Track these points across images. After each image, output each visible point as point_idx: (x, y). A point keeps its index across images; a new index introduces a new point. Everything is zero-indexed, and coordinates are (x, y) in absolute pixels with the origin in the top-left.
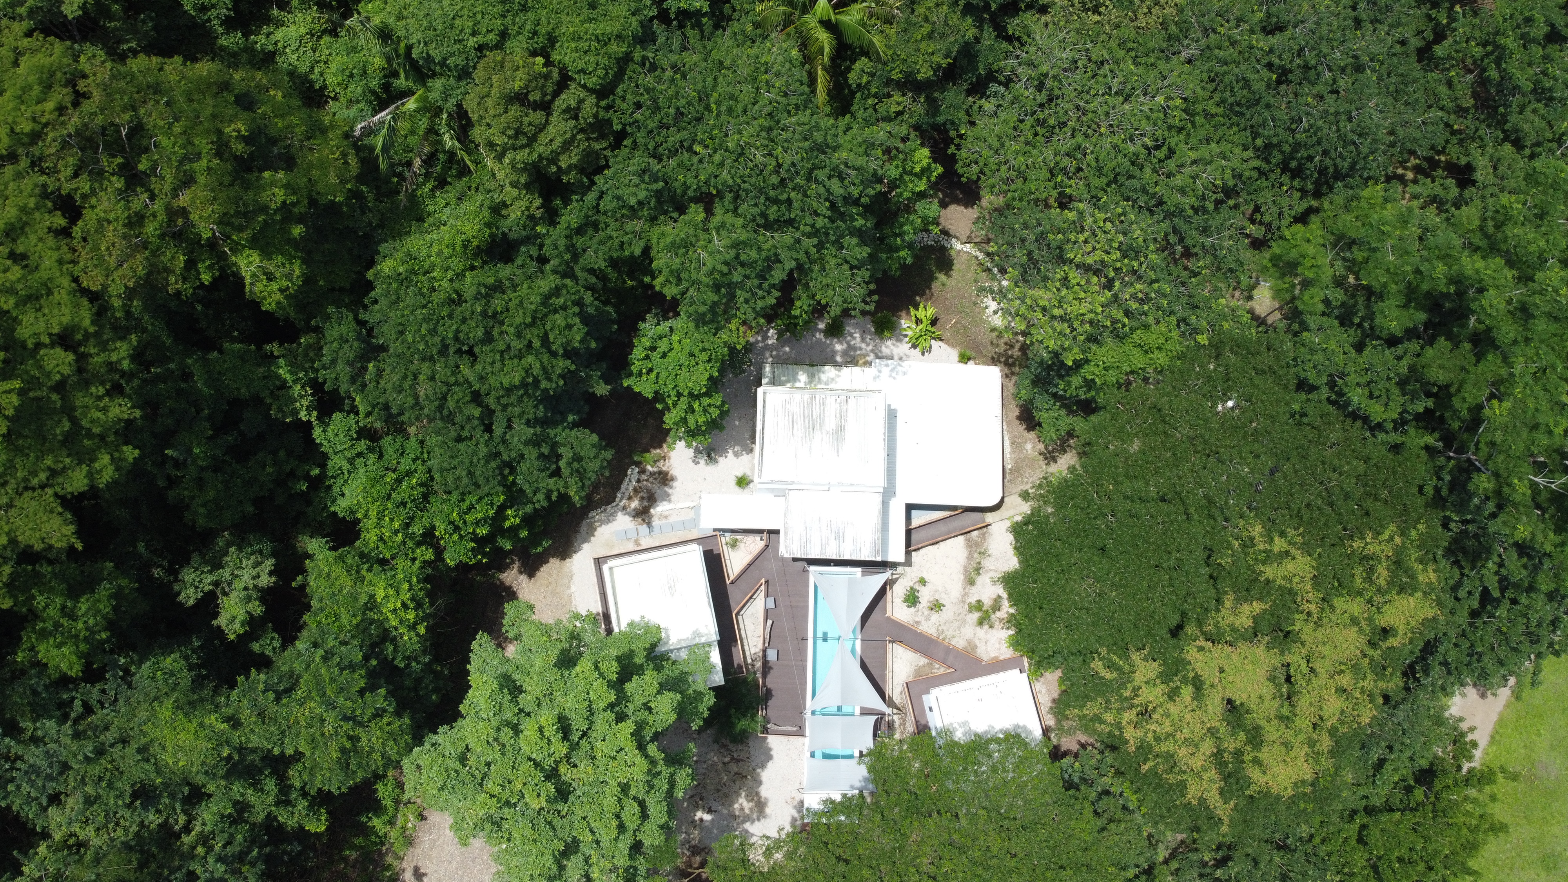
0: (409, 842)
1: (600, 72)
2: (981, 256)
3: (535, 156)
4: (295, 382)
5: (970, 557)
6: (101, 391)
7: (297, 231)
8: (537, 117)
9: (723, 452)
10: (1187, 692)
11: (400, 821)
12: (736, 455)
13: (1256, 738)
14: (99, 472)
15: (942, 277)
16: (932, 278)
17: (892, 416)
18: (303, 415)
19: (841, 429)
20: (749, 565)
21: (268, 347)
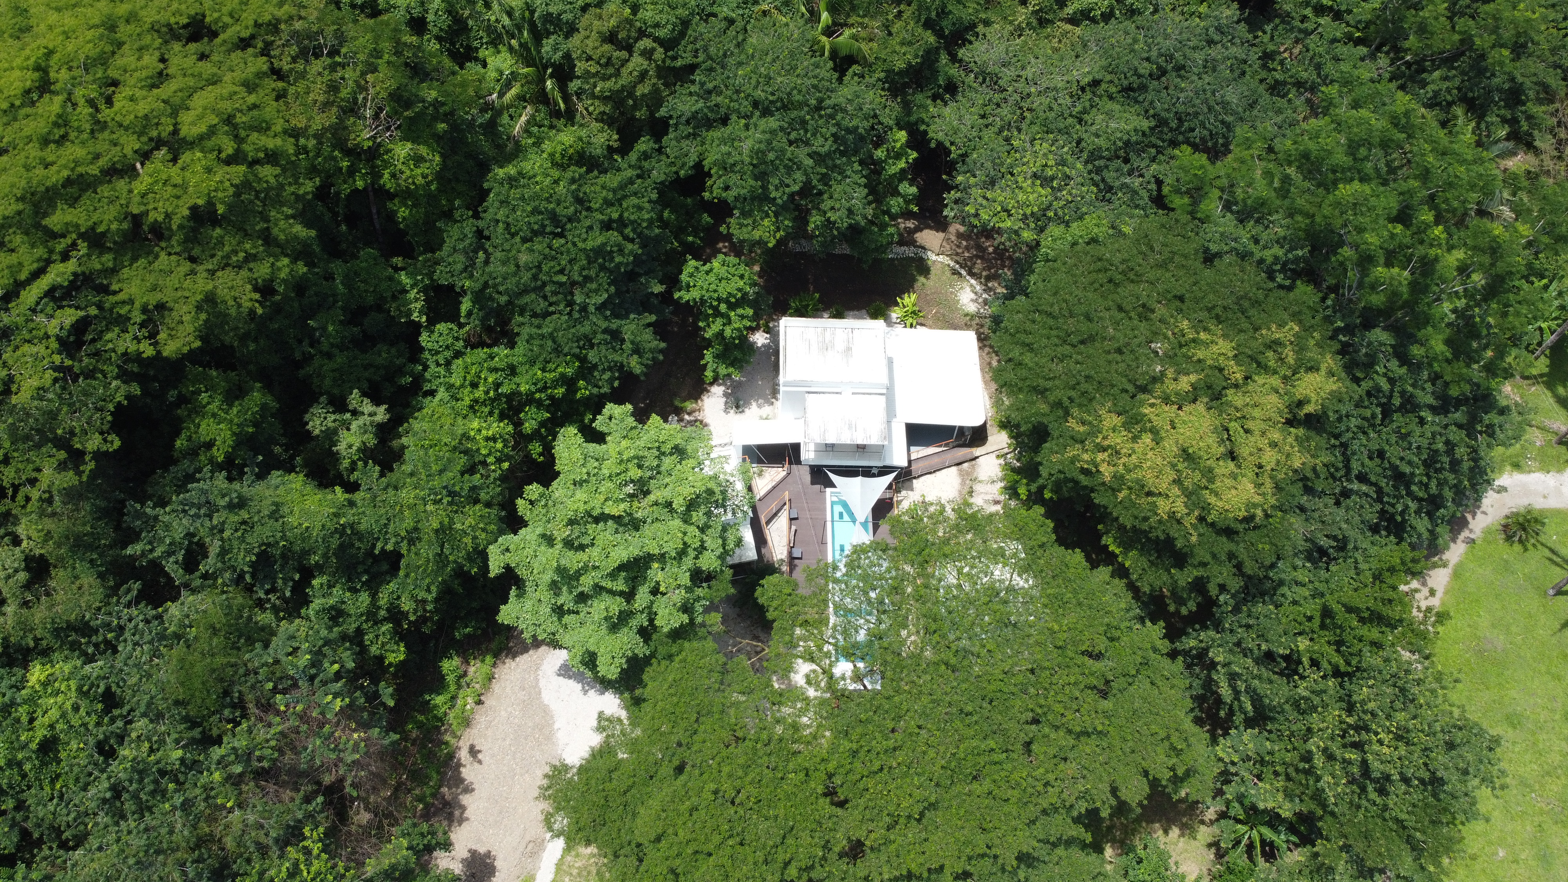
0: (467, 723)
1: (670, 27)
2: (952, 264)
3: (618, 86)
4: (413, 286)
5: (963, 483)
6: (290, 212)
7: (442, 126)
8: (624, 54)
9: (747, 404)
10: (1147, 439)
11: (460, 702)
12: (759, 406)
13: (1209, 474)
14: (279, 269)
15: (922, 279)
16: (914, 280)
17: (890, 361)
18: (415, 316)
19: (849, 349)
20: (774, 488)
21: (395, 260)
